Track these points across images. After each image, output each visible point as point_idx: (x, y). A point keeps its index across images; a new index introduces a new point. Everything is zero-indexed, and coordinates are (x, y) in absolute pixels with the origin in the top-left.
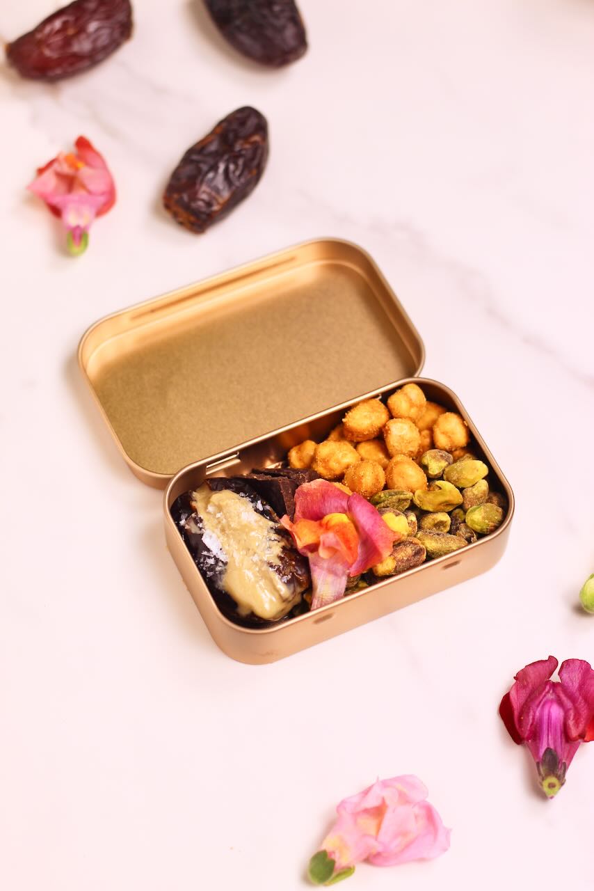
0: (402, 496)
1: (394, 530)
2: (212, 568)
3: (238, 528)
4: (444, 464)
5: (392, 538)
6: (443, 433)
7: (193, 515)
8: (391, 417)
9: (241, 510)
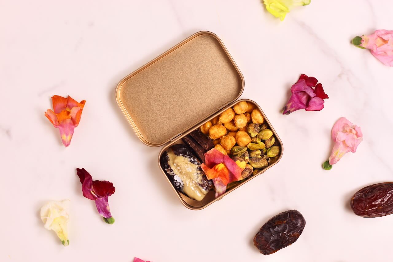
0: (243, 151)
1: (241, 168)
2: (179, 186)
3: (186, 173)
4: (257, 134)
5: (240, 172)
6: (255, 119)
7: (169, 169)
8: (236, 114)
9: (186, 167)
